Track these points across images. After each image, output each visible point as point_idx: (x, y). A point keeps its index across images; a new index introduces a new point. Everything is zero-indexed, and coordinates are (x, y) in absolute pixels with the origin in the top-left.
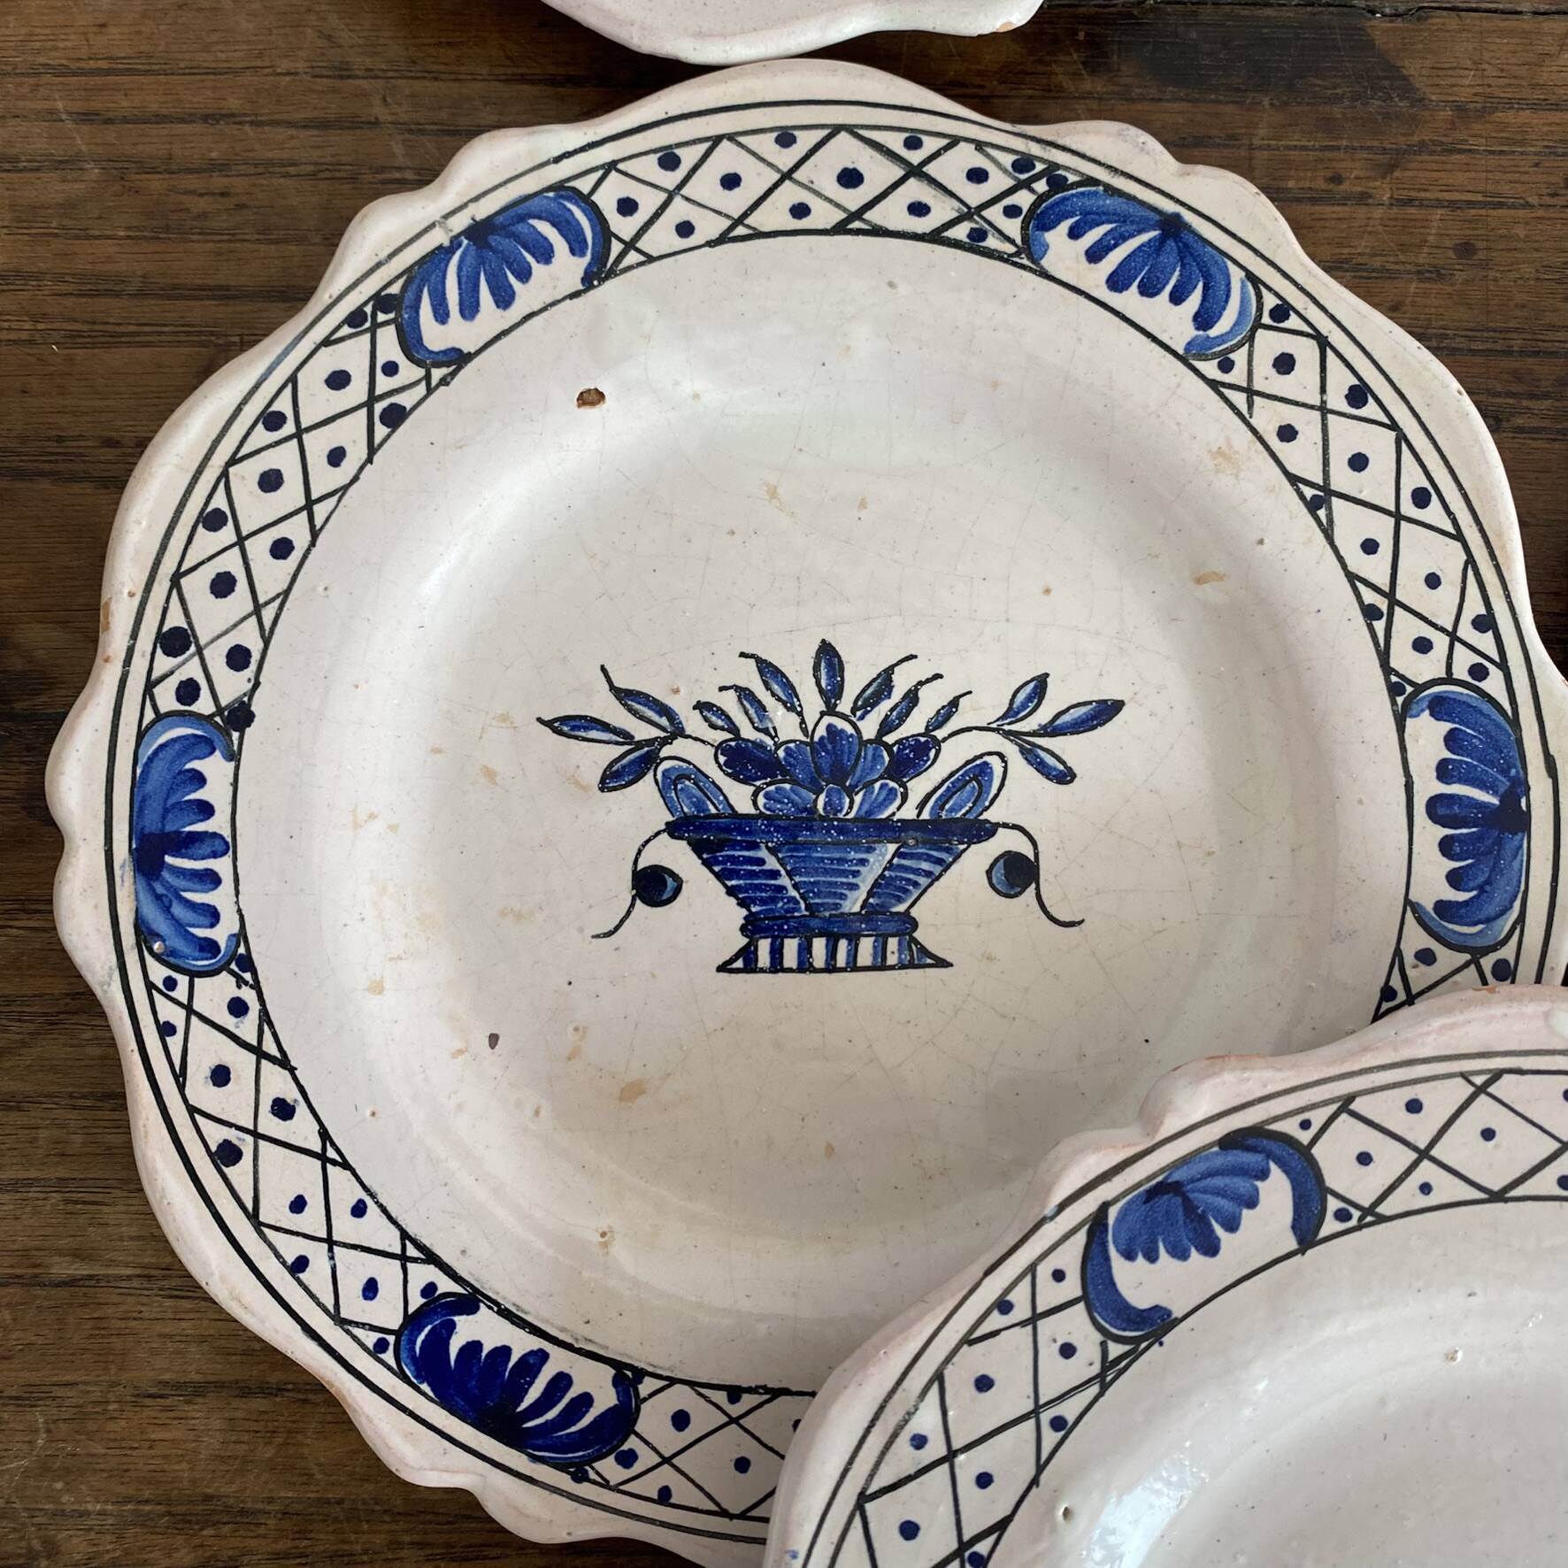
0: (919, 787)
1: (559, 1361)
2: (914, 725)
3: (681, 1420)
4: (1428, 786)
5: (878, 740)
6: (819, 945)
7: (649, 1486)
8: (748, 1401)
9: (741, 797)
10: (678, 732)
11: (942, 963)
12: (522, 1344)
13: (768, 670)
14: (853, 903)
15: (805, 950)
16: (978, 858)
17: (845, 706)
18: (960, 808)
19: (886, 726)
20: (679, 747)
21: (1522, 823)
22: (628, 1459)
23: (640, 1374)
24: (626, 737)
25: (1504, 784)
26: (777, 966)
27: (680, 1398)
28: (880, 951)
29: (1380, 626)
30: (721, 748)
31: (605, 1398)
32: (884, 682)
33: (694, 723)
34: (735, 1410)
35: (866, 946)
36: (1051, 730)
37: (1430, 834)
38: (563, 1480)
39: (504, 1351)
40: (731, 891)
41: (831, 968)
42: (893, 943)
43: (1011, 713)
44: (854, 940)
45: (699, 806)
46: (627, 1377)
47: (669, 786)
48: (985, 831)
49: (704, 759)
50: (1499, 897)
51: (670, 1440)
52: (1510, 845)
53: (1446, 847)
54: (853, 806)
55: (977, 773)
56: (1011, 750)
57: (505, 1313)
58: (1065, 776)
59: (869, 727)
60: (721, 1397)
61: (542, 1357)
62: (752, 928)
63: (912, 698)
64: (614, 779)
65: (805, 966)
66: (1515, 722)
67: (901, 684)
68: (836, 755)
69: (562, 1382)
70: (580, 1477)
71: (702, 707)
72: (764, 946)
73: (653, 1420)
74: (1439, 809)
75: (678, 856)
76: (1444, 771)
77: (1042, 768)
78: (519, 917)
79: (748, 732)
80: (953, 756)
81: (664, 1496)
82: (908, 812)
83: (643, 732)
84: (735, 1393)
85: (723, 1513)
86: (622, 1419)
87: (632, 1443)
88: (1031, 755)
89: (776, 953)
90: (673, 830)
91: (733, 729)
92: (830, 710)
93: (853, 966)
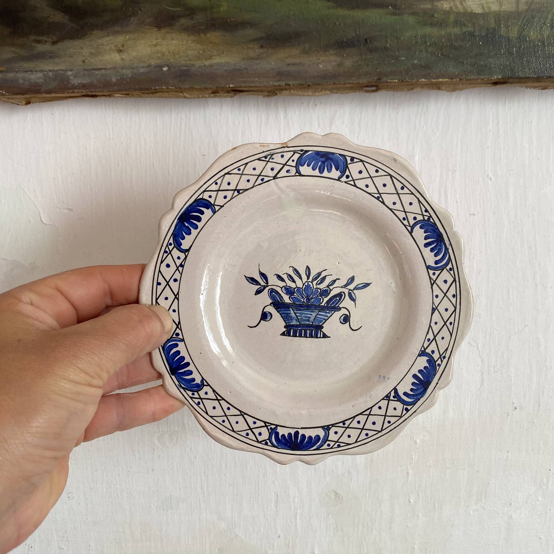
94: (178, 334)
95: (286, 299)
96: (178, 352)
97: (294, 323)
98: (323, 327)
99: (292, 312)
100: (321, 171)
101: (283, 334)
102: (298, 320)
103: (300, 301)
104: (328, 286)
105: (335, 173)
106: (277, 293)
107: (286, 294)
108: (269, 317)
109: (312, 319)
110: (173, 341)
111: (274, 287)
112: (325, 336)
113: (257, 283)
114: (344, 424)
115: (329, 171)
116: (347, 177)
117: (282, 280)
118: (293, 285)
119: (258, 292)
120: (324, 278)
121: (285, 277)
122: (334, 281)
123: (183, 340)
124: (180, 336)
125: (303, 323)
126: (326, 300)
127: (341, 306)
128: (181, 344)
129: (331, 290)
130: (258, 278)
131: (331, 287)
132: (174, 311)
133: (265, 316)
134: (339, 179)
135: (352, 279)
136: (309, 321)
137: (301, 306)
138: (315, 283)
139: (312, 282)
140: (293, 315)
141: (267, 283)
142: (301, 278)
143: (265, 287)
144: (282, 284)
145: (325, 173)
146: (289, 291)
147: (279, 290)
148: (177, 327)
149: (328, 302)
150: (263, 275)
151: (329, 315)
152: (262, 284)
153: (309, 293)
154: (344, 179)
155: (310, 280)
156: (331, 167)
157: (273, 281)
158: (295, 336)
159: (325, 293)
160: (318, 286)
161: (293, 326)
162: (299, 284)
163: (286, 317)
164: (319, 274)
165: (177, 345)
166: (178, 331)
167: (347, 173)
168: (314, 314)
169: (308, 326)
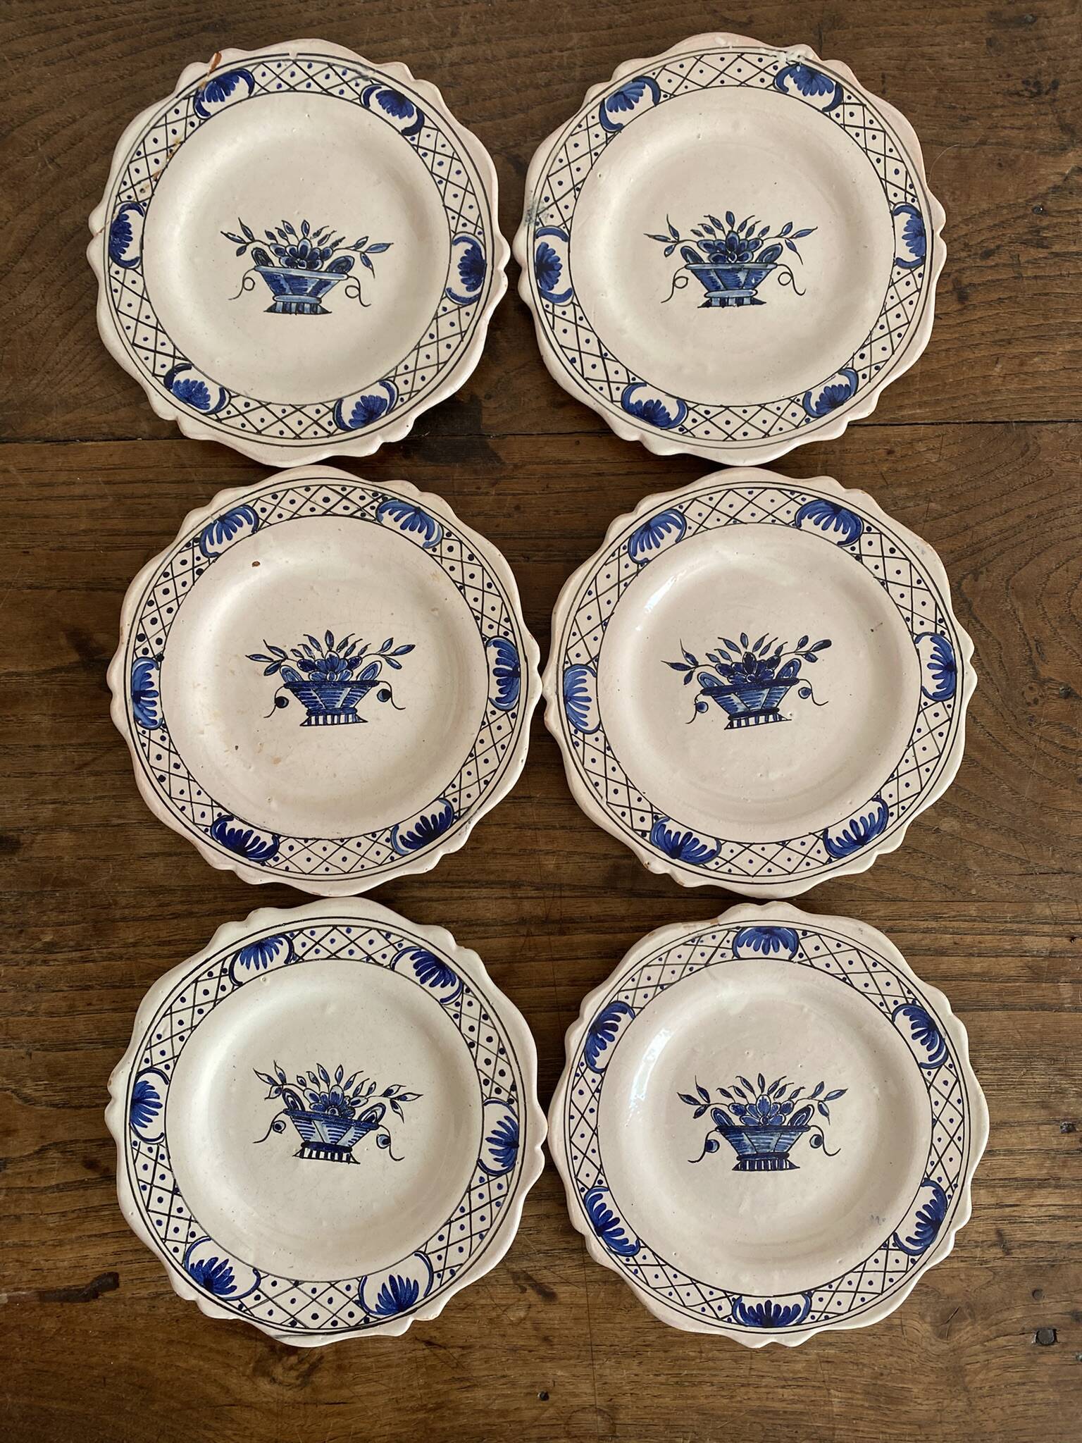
0: (356, 671)
1: (256, 833)
2: (355, 654)
3: (291, 848)
4: (493, 666)
5: (344, 658)
6: (329, 717)
7: (283, 866)
8: (310, 842)
9: (305, 676)
10: (286, 658)
11: (365, 721)
12: (246, 829)
13: (311, 639)
14: (338, 705)
15: (325, 719)
16: (374, 691)
17: (334, 649)
18: (369, 677)
19: (347, 654)
20: (286, 662)
21: (519, 675)
22: (276, 859)
23: (280, 836)
24: (272, 660)
25: (514, 664)
26: (317, 724)
27: (291, 842)
28: (347, 719)
29: (479, 622)
30: (298, 662)
31: (270, 843)
32: (346, 642)
33: (291, 655)
34: (306, 845)
35: (343, 717)
36: (394, 654)
37: (494, 679)
38: (258, 866)
39: (242, 831)
40: (303, 703)
41: (333, 724)
42: (350, 716)
43: (383, 649)
44: (339, 715)
45: (293, 679)
46: (276, 837)
47: (284, 673)
48: (376, 683)
49: (294, 666)
50: (513, 696)
51: (288, 854)
52: (516, 680)
53: (498, 682)
54: (337, 678)
55: (373, 667)
56: (383, 660)
57: (241, 820)
58: (399, 667)
59: (342, 655)
60: (302, 841)
61: (252, 832)
62: (309, 713)
63: (354, 646)
64: (268, 672)
65: (325, 724)
66: (516, 647)
67: (351, 642)
68: (332, 664)
69: (258, 839)
70: (263, 865)
71: (292, 650)
72: (313, 718)
73: (283, 848)
74: (496, 672)
75: (287, 693)
76: (498, 662)
77: (392, 665)
78: (243, 713)
79: (306, 657)
80: (366, 663)
81: (287, 869)
82: (354, 679)
83: (276, 658)
84: (306, 840)
85: (304, 873)
86: (275, 848)
87: (277, 855)
88: (388, 661)
89: (317, 720)
90: (285, 686)
91: (303, 657)
92: (330, 650)
93: (339, 723)
94: (600, 1182)
95: (736, 1121)
96: (603, 1206)
97: (750, 1152)
98: (788, 1155)
99: (745, 1137)
100: (766, 951)
101: (736, 1168)
102: (754, 1148)
103: (755, 1122)
104: (790, 1099)
105: (785, 953)
106: (723, 1113)
107: (735, 1114)
108: (715, 1147)
109: (773, 1145)
110: (596, 1191)
111: (717, 1106)
112: (792, 1167)
113: (696, 1102)
114: (831, 1287)
115: (776, 949)
116: (801, 955)
117: (729, 1096)
118: (743, 1101)
119: (698, 1114)
120: (784, 1088)
121: (731, 1091)
122: (797, 1092)
123: (608, 1189)
124: (604, 1184)
125: (760, 1151)
126: (789, 1117)
127: (809, 1124)
128: (606, 1194)
129: (794, 1104)
130: (696, 1095)
131: (794, 1100)
132: (594, 1151)
133: (709, 1146)
134: (790, 960)
135: (821, 1086)
136: (768, 1147)
137: (756, 1128)
138: (772, 1096)
139: (768, 1095)
140: (747, 1142)
141: (709, 1101)
142: (752, 1091)
143: (706, 1107)
144: (729, 1101)
145: (772, 953)
146: (739, 1110)
147: (725, 1109)
148: (600, 1172)
149: (792, 1120)
150: (702, 1091)
151: (795, 1138)
152: (703, 1102)
153: (766, 1111)
154: (796, 958)
155: (765, 1092)
156: (779, 945)
157: (716, 1097)
158: (752, 1169)
159: (786, 1108)
160: (777, 1100)
161: (749, 1156)
162: (752, 1099)
163: (738, 1145)
164: (777, 1084)
165: (600, 1197)
166: (601, 1177)
167: (800, 951)
168: (775, 1138)
169: (768, 1155)
